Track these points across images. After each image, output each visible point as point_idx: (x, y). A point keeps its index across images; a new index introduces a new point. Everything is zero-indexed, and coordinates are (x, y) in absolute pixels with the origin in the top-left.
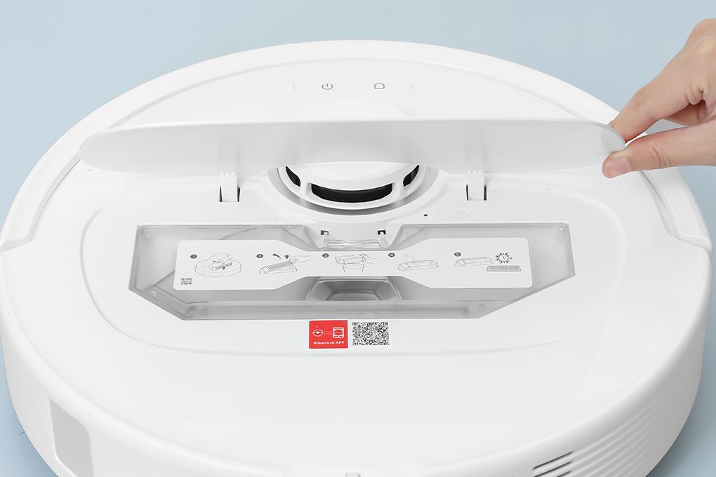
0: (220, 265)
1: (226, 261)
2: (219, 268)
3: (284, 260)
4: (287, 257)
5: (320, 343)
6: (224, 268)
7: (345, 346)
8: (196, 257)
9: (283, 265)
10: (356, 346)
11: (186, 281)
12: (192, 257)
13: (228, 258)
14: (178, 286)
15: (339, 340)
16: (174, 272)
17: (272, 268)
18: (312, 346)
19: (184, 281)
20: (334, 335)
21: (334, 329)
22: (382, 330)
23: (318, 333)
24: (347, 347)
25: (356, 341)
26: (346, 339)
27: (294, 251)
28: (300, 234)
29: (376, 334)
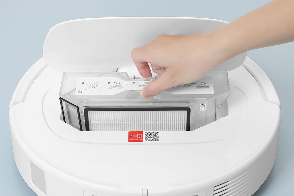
0: (93, 86)
1: (96, 85)
3: (118, 84)
5: (133, 140)
6: (95, 87)
8: (84, 83)
9: (118, 86)
10: (146, 141)
11: (80, 92)
12: (83, 83)
13: (97, 84)
14: (77, 93)
15: (140, 139)
16: (76, 88)
17: (113, 87)
19: (79, 92)
20: (138, 137)
22: (156, 135)
23: (132, 136)
24: (143, 141)
25: (146, 139)
26: (142, 138)
27: (122, 81)
28: (125, 75)
29: (154, 136)
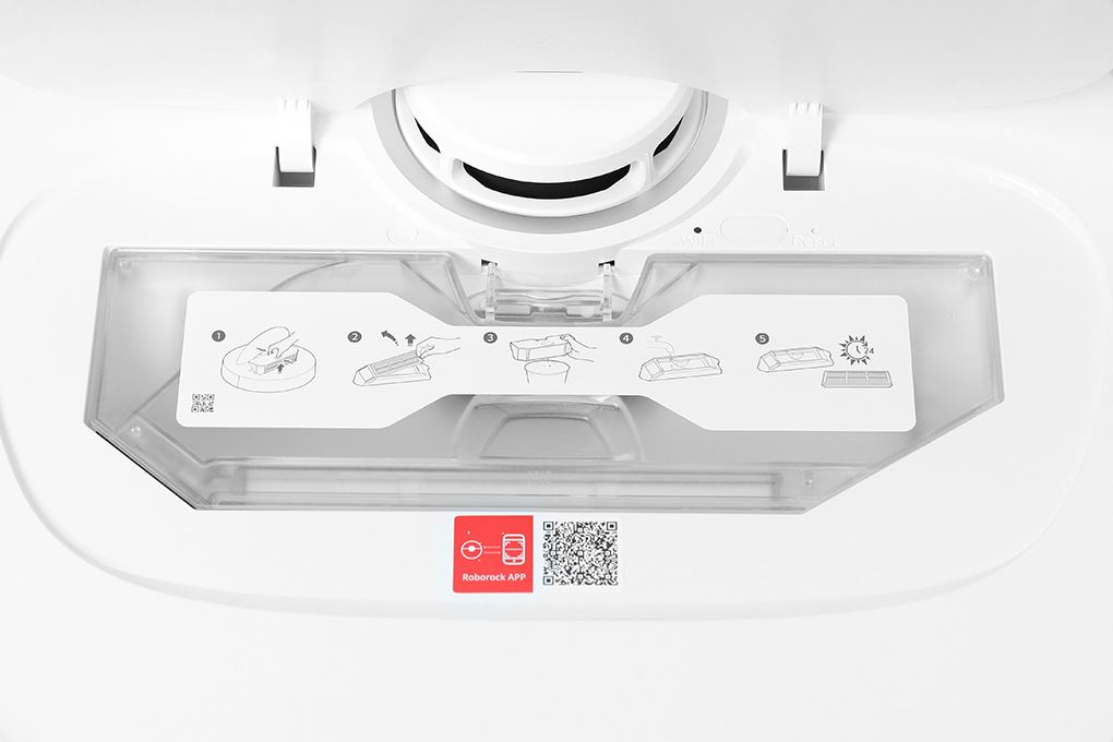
0: (271, 359)
1: (286, 349)
2: (268, 369)
3: (404, 347)
4: (410, 339)
5: (476, 578)
6: (280, 368)
7: (526, 586)
8: (223, 336)
9: (401, 362)
10: (548, 587)
11: (202, 403)
12: (215, 336)
13: (291, 340)
14: (185, 415)
15: (514, 569)
17: (379, 369)
18: (460, 587)
19: (199, 403)
20: (505, 557)
21: (505, 542)
22: (604, 542)
23: (472, 549)
24: (530, 590)
25: (550, 573)
26: (528, 567)
27: (424, 324)
28: (439, 276)
29: (591, 553)
